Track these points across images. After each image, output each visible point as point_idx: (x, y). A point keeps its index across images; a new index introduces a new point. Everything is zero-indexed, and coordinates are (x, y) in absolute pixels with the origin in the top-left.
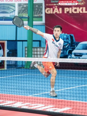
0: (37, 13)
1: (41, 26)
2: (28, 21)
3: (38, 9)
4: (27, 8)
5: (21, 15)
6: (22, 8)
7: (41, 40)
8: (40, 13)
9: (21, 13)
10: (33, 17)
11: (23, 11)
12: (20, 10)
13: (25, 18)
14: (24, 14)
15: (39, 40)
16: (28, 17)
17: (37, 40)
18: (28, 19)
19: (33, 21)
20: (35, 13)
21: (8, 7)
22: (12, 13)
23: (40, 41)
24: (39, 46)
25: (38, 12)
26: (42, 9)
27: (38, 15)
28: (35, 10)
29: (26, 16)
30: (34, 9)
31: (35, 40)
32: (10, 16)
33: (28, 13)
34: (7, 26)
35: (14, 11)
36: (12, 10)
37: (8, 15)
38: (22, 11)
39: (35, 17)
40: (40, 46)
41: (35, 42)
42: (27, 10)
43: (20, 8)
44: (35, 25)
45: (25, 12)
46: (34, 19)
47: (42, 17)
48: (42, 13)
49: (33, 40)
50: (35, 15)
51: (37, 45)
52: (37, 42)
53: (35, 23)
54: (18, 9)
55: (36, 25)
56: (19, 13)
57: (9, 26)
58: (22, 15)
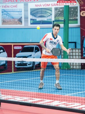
0: (72, 16)
1: (76, 29)
2: (64, 24)
3: (73, 12)
4: (63, 11)
5: (57, 18)
6: (58, 12)
7: (76, 41)
8: (76, 16)
9: (58, 17)
10: (69, 20)
11: (60, 14)
12: (57, 14)
13: (61, 21)
14: (60, 17)
15: (74, 41)
16: (64, 20)
17: (73, 41)
18: (64, 22)
19: (68, 23)
20: (70, 16)
21: (46, 12)
22: (49, 17)
23: (75, 43)
24: (74, 48)
25: (74, 15)
26: (77, 12)
27: (74, 18)
28: (71, 13)
29: (62, 19)
30: (69, 12)
31: (71, 41)
32: (47, 20)
33: (64, 16)
34: (45, 29)
35: (51, 15)
36: (49, 14)
37: (45, 19)
38: (58, 14)
39: (71, 20)
40: (76, 47)
41: (71, 44)
42: (63, 13)
43: (57, 12)
44: (70, 28)
45: (61, 16)
46: (70, 22)
47: (77, 20)
48: (77, 16)
49: (69, 41)
50: (70, 18)
51: (73, 46)
52: (72, 44)
53: (70, 25)
54: (55, 13)
55: (72, 28)
56: (55, 16)
57: (47, 29)
58: (59, 19)
